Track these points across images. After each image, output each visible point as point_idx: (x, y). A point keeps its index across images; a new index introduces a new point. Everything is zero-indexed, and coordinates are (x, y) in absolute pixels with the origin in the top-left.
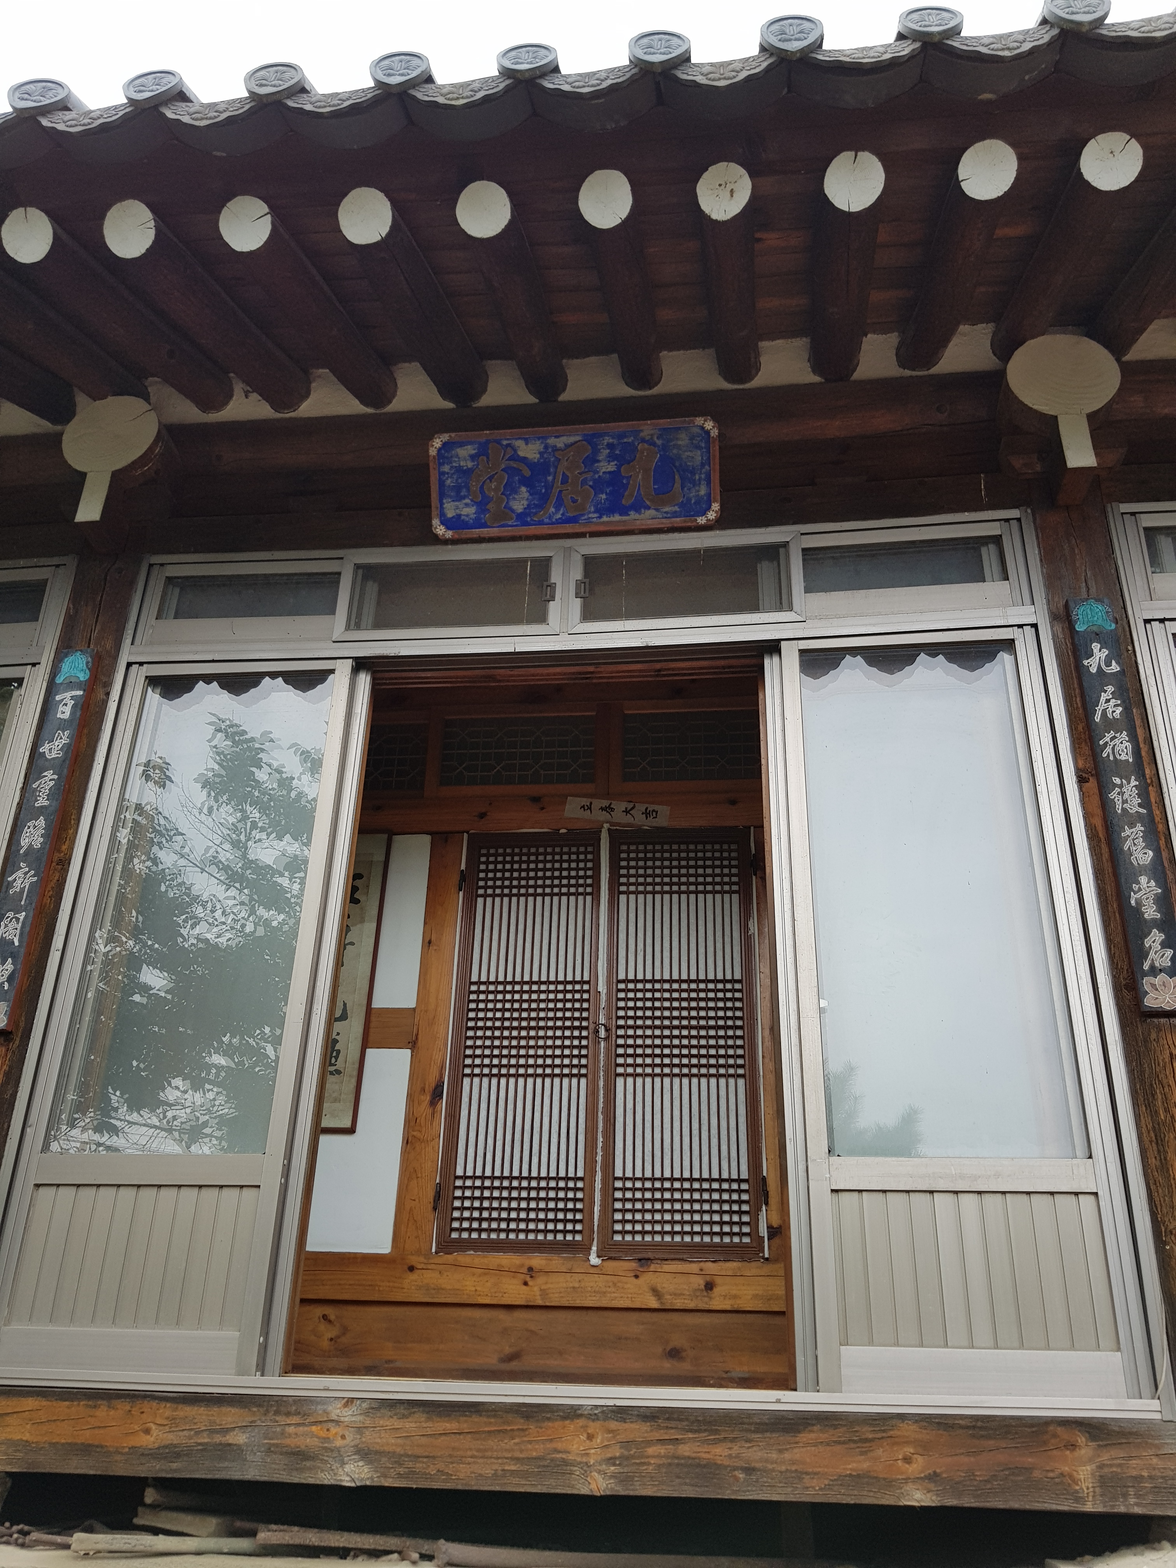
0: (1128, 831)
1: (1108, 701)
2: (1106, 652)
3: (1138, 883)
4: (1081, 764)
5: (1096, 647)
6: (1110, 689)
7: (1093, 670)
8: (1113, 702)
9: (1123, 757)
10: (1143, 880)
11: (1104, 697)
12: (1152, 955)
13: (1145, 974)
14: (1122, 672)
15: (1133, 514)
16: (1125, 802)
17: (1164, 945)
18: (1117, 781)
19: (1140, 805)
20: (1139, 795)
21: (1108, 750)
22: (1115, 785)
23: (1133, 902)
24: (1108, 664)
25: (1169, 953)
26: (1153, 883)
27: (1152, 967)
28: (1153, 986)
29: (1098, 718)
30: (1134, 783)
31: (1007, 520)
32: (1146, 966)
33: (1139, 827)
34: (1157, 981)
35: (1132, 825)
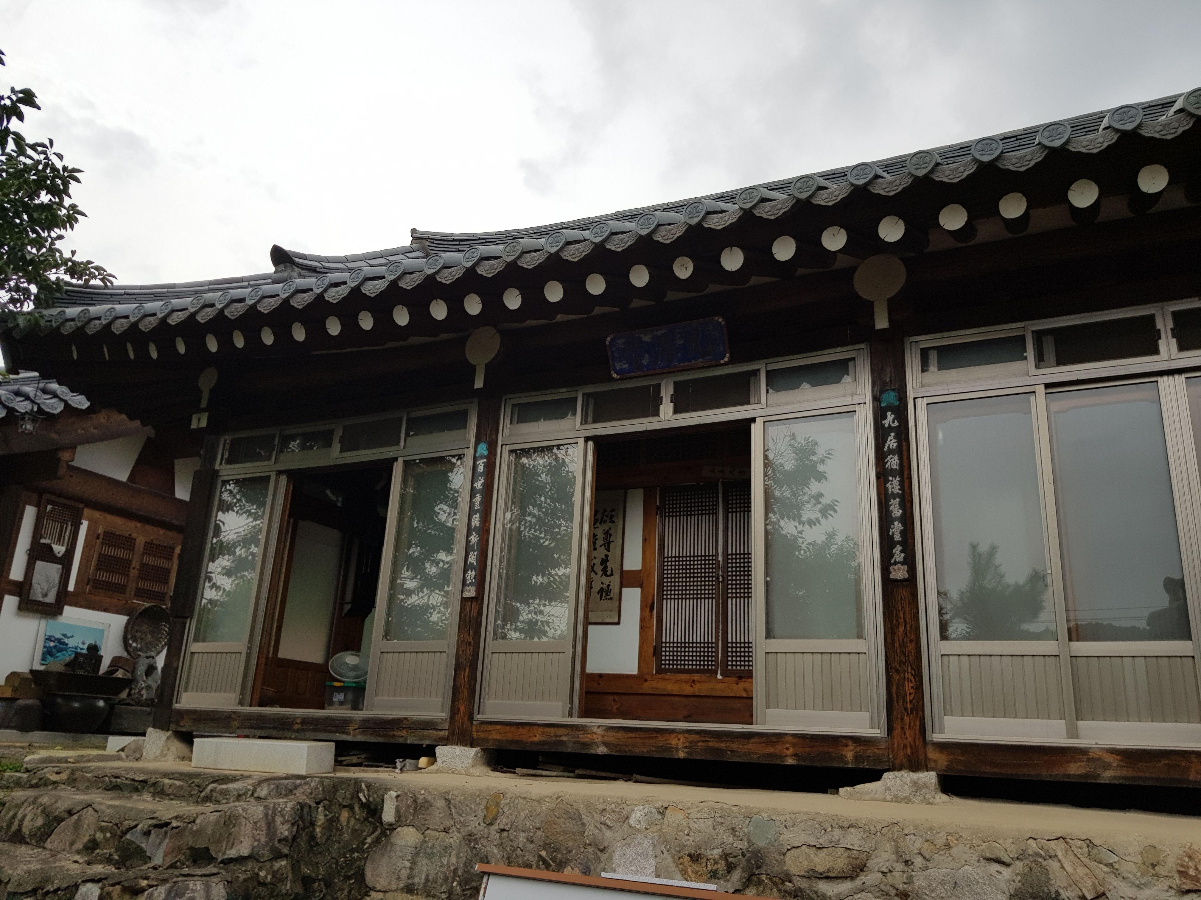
0: (892, 501)
1: (891, 440)
2: (893, 416)
3: (894, 525)
4: (878, 470)
5: (889, 413)
6: (893, 434)
7: (886, 426)
8: (894, 440)
9: (895, 467)
10: (896, 523)
11: (890, 438)
12: (895, 556)
13: (892, 564)
14: (899, 426)
15: (917, 342)
16: (893, 488)
17: (901, 552)
18: (890, 478)
19: (899, 489)
20: (900, 485)
21: (889, 464)
22: (889, 481)
23: (890, 533)
24: (893, 422)
25: (903, 555)
26: (900, 525)
27: (895, 561)
28: (894, 569)
29: (886, 449)
30: (898, 479)
31: (858, 350)
32: (892, 561)
33: (898, 499)
34: (896, 567)
35: (894, 499)
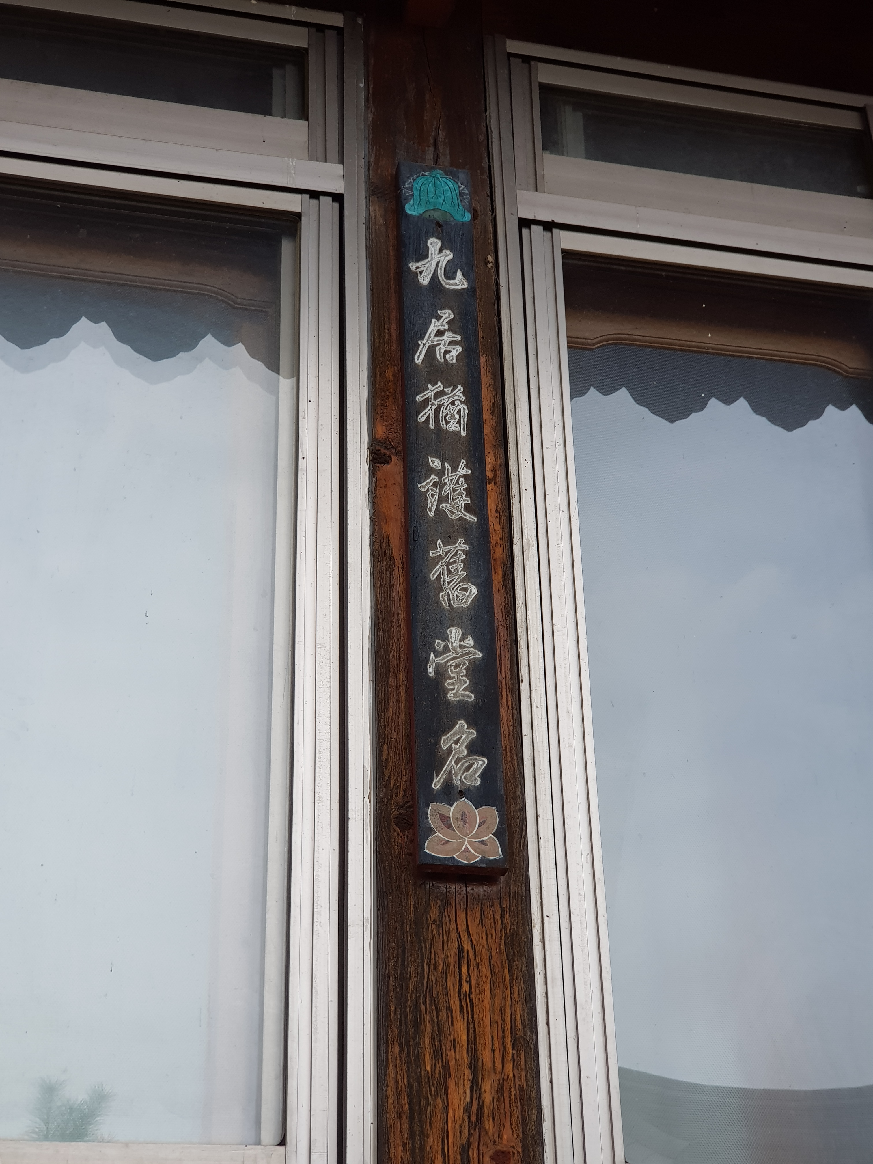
0: (441, 549)
1: (440, 333)
2: (448, 256)
3: (445, 638)
4: (380, 431)
5: (434, 244)
6: (447, 314)
7: (424, 280)
8: (448, 337)
9: (452, 427)
10: (455, 633)
11: (434, 326)
12: (450, 764)
13: (433, 797)
14: (471, 291)
15: (527, 59)
16: (442, 499)
17: (474, 749)
18: (435, 463)
19: (467, 508)
20: (469, 492)
21: (429, 411)
22: (431, 471)
23: (431, 670)
24: (450, 275)
25: (481, 763)
26: (470, 641)
27: (448, 786)
28: (444, 819)
29: (419, 358)
30: (463, 470)
31: (321, 28)
32: (437, 784)
33: (461, 545)
34: (452, 811)
35: (449, 540)
